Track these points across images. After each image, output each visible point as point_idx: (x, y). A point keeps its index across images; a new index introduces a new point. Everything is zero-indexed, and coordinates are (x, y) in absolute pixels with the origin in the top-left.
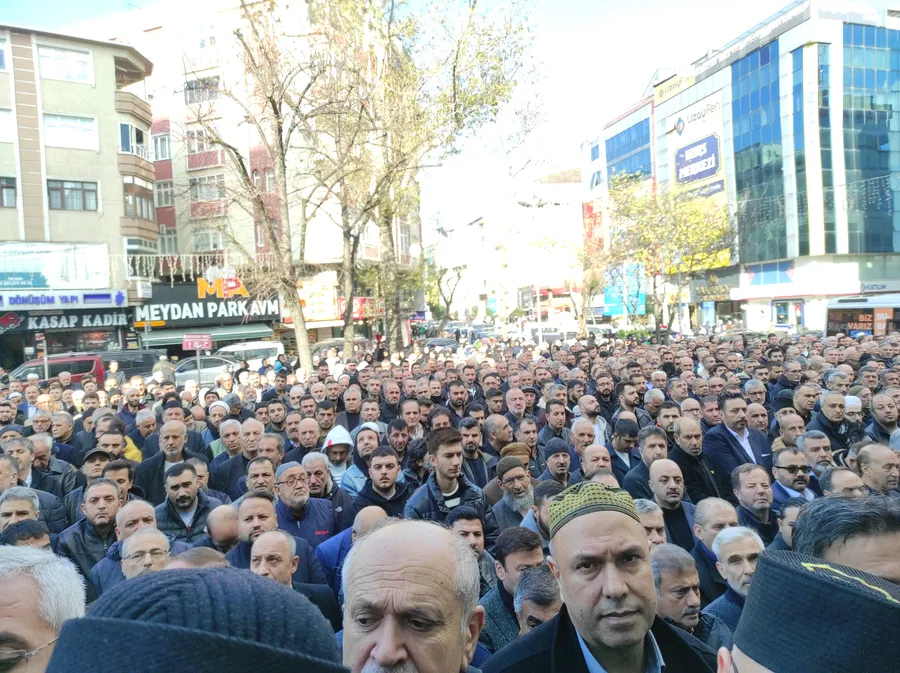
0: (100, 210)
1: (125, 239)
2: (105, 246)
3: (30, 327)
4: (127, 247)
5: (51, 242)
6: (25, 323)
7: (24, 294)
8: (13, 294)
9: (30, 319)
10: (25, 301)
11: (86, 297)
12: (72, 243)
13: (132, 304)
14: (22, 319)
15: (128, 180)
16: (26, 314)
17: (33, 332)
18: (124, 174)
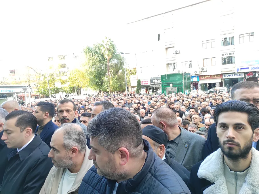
3: (256, 76)
6: (255, 75)
7: (255, 66)
8: (252, 67)
9: (256, 74)
14: (254, 74)
16: (255, 72)
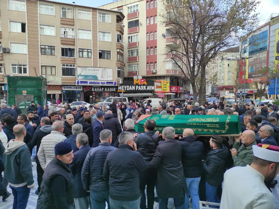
0: (111, 59)
1: (117, 67)
2: (112, 69)
4: (117, 69)
5: (99, 67)
6: (91, 89)
7: (93, 81)
8: (90, 81)
9: (93, 88)
10: (93, 83)
11: (107, 83)
12: (104, 68)
13: (118, 85)
15: (118, 50)
17: (93, 91)
18: (117, 49)
